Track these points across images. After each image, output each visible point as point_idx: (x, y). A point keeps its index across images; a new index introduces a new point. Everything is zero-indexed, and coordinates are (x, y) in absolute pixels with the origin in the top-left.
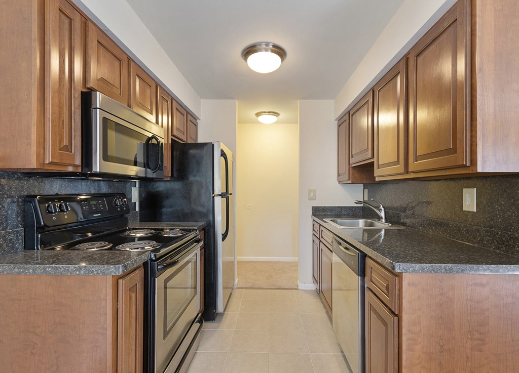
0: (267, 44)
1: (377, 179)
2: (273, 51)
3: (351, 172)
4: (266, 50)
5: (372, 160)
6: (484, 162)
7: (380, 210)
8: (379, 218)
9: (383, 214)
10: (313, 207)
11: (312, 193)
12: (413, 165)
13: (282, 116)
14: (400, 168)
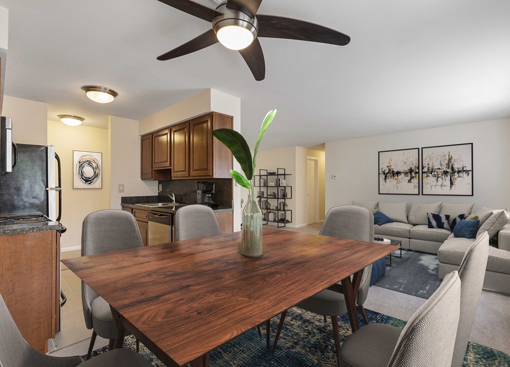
0: (105, 89)
1: (173, 178)
2: (108, 93)
3: (153, 173)
4: (104, 92)
5: (170, 168)
6: (215, 174)
7: (172, 196)
8: (172, 201)
9: (174, 199)
10: (122, 197)
11: (121, 187)
12: (193, 173)
13: (87, 120)
14: (186, 173)
